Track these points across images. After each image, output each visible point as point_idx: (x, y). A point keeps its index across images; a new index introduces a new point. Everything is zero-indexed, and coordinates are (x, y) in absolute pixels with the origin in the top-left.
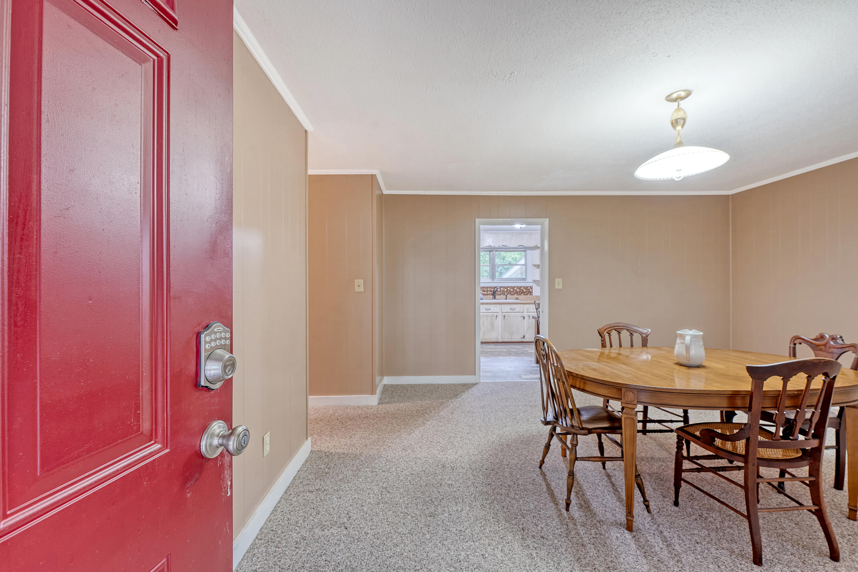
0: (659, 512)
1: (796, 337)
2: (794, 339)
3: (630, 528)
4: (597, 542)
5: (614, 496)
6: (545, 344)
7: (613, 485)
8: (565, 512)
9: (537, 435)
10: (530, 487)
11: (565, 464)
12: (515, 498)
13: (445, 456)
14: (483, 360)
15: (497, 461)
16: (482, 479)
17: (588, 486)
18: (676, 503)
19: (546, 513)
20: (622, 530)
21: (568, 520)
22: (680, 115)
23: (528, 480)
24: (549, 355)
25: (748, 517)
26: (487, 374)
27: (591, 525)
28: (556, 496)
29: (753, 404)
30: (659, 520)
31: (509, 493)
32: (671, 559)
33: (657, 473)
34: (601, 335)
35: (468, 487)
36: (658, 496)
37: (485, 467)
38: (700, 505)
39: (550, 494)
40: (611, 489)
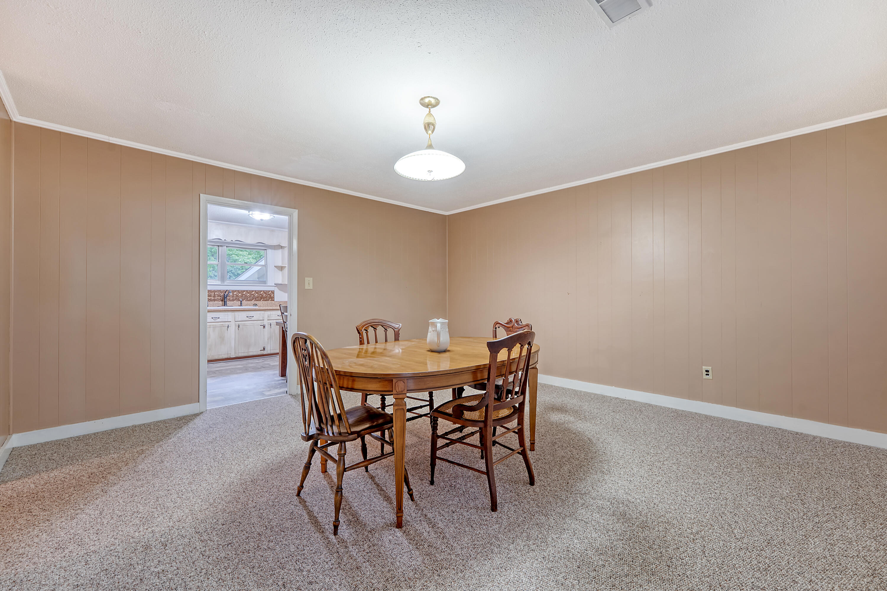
0: (420, 497)
1: (496, 323)
2: (495, 324)
3: (399, 525)
4: (372, 556)
5: (380, 497)
6: (308, 342)
7: (378, 485)
8: (334, 537)
9: (291, 456)
10: (288, 524)
11: (327, 480)
12: (269, 548)
13: (150, 530)
14: (209, 381)
15: (239, 507)
16: (217, 541)
17: (354, 496)
18: (432, 483)
19: (311, 549)
20: (392, 530)
21: (338, 546)
22: (431, 120)
23: (284, 517)
24: (312, 354)
25: (487, 473)
26: (216, 399)
27: (363, 540)
28: (320, 523)
29: (491, 374)
30: (422, 505)
31: (260, 545)
32: (438, 539)
33: (412, 459)
34: (359, 333)
35: (193, 563)
36: (417, 481)
37: (221, 521)
38: (448, 476)
39: (314, 522)
40: (376, 490)
